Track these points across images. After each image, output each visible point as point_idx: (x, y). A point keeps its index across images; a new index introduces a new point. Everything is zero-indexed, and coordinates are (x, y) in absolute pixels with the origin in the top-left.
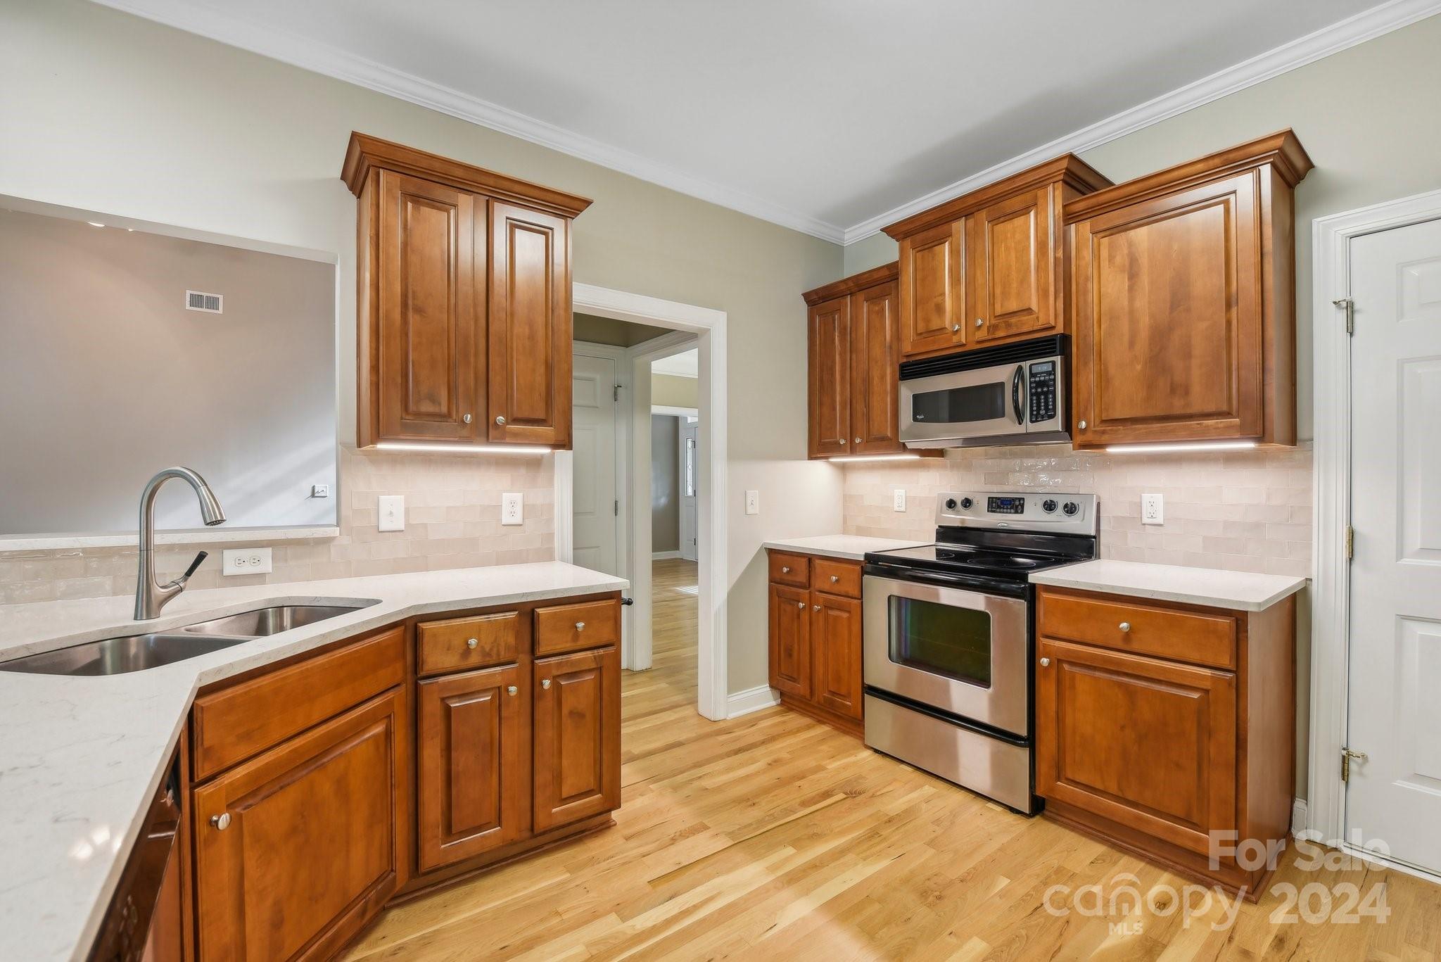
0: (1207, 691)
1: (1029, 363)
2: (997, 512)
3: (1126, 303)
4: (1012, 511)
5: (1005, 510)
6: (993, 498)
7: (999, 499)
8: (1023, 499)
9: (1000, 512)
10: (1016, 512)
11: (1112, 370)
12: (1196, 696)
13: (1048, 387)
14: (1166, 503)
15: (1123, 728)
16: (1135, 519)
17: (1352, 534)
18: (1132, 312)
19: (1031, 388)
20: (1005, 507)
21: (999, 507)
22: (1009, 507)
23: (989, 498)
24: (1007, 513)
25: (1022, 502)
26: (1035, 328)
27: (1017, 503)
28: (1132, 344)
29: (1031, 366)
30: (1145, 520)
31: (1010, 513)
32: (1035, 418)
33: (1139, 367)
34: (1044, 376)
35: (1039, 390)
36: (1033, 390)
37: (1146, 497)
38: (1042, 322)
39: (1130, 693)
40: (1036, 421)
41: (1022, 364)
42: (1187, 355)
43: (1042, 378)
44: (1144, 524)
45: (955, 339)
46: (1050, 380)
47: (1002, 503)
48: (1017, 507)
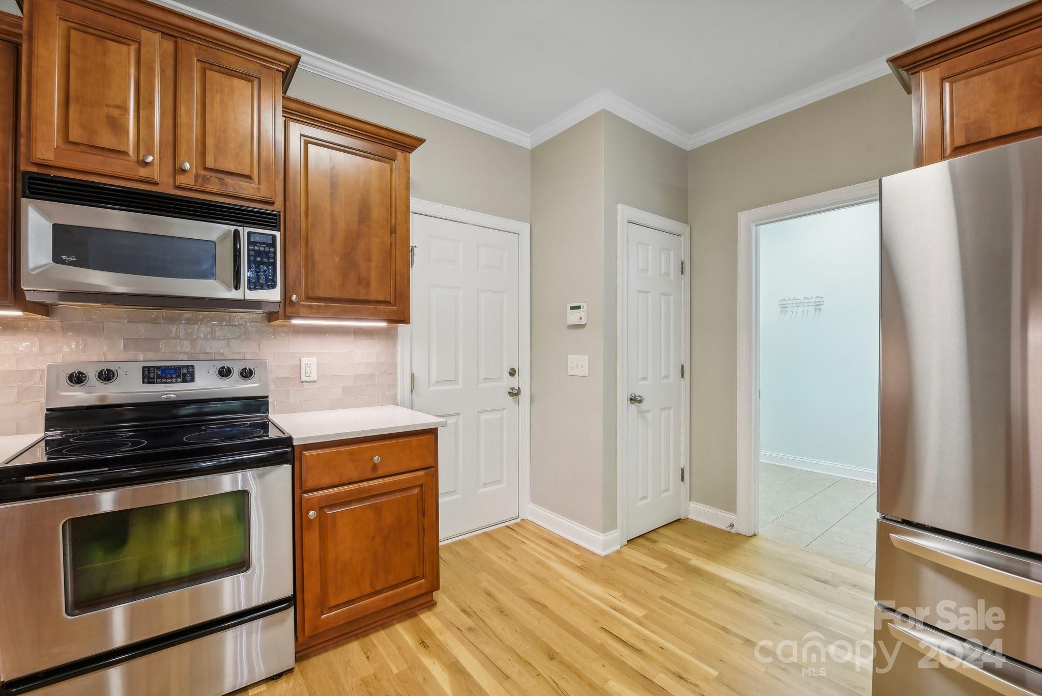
0: (421, 486)
1: (247, 230)
2: (157, 383)
3: (328, 205)
4: (179, 380)
5: (169, 380)
6: (149, 367)
7: (159, 368)
8: (193, 367)
9: (162, 383)
10: (185, 381)
11: (317, 257)
12: (416, 491)
13: (268, 258)
14: (318, 364)
15: (373, 538)
16: (296, 378)
17: (412, 375)
18: (332, 214)
19: (249, 256)
20: (169, 376)
21: (159, 377)
22: (174, 376)
23: (144, 368)
24: (171, 382)
25: (191, 370)
26: (255, 197)
27: (185, 371)
28: (332, 240)
29: (249, 234)
30: (304, 379)
31: (176, 382)
32: (254, 285)
33: (337, 259)
34: (264, 247)
35: (259, 259)
36: (252, 258)
37: (305, 360)
38: (264, 193)
39: (377, 509)
40: (255, 289)
41: (240, 229)
42: (369, 259)
43: (262, 249)
44: (303, 382)
45: (143, 172)
46: (269, 252)
47: (163, 373)
48: (184, 375)
